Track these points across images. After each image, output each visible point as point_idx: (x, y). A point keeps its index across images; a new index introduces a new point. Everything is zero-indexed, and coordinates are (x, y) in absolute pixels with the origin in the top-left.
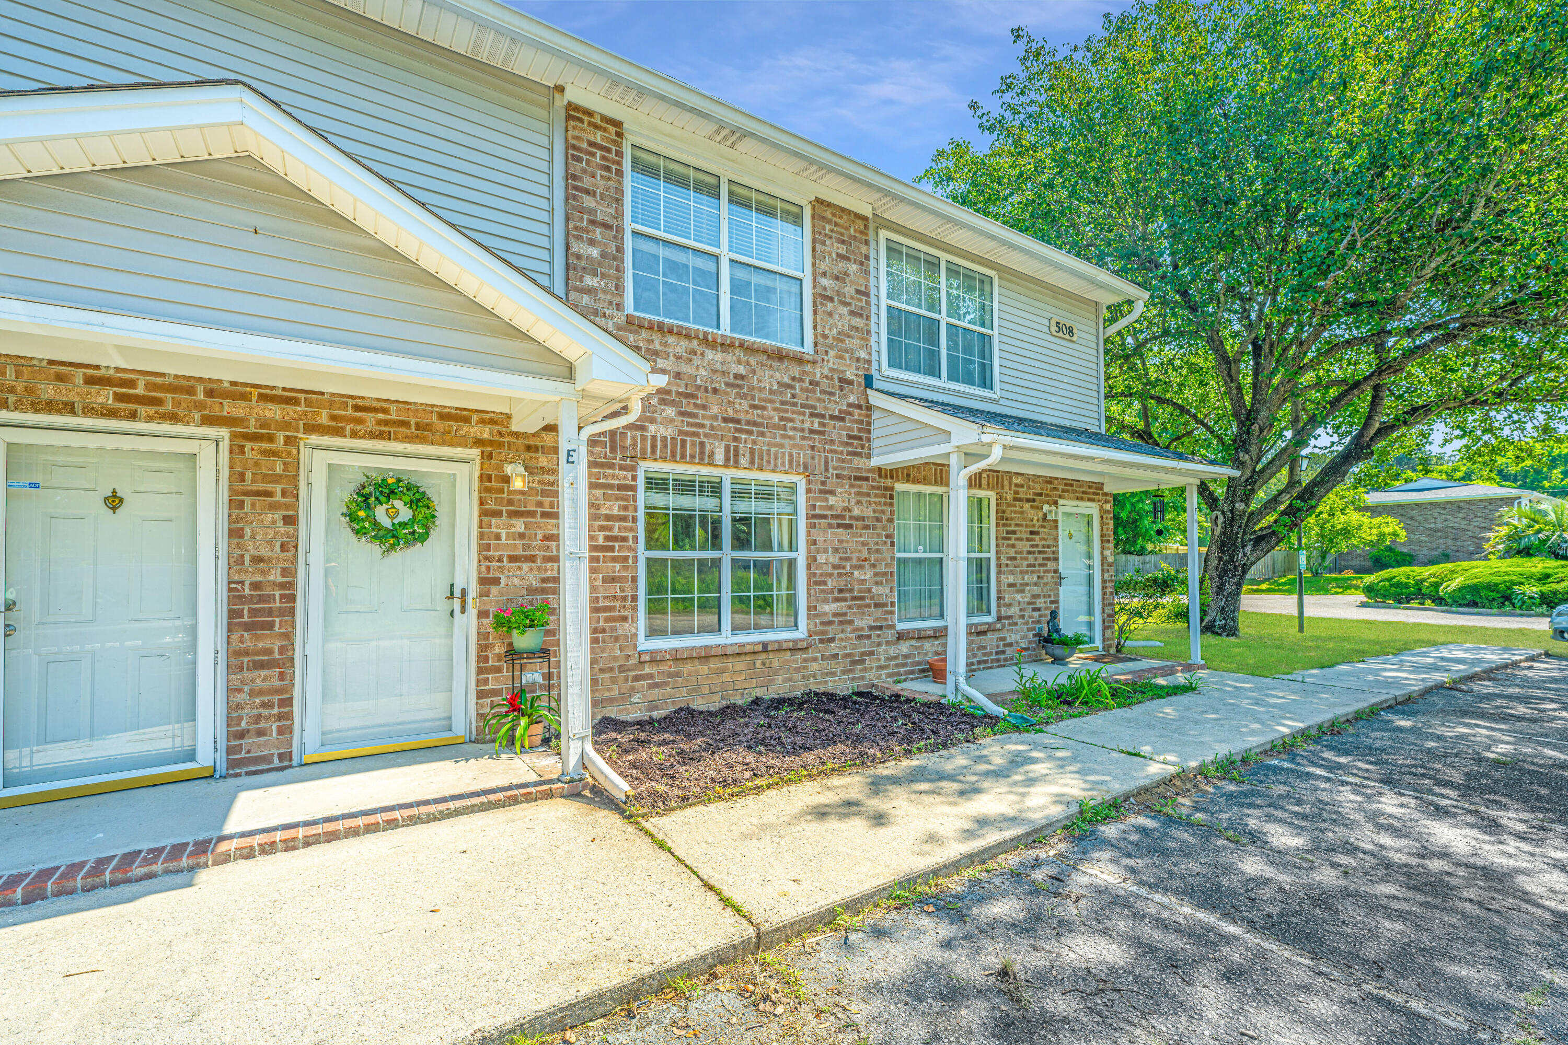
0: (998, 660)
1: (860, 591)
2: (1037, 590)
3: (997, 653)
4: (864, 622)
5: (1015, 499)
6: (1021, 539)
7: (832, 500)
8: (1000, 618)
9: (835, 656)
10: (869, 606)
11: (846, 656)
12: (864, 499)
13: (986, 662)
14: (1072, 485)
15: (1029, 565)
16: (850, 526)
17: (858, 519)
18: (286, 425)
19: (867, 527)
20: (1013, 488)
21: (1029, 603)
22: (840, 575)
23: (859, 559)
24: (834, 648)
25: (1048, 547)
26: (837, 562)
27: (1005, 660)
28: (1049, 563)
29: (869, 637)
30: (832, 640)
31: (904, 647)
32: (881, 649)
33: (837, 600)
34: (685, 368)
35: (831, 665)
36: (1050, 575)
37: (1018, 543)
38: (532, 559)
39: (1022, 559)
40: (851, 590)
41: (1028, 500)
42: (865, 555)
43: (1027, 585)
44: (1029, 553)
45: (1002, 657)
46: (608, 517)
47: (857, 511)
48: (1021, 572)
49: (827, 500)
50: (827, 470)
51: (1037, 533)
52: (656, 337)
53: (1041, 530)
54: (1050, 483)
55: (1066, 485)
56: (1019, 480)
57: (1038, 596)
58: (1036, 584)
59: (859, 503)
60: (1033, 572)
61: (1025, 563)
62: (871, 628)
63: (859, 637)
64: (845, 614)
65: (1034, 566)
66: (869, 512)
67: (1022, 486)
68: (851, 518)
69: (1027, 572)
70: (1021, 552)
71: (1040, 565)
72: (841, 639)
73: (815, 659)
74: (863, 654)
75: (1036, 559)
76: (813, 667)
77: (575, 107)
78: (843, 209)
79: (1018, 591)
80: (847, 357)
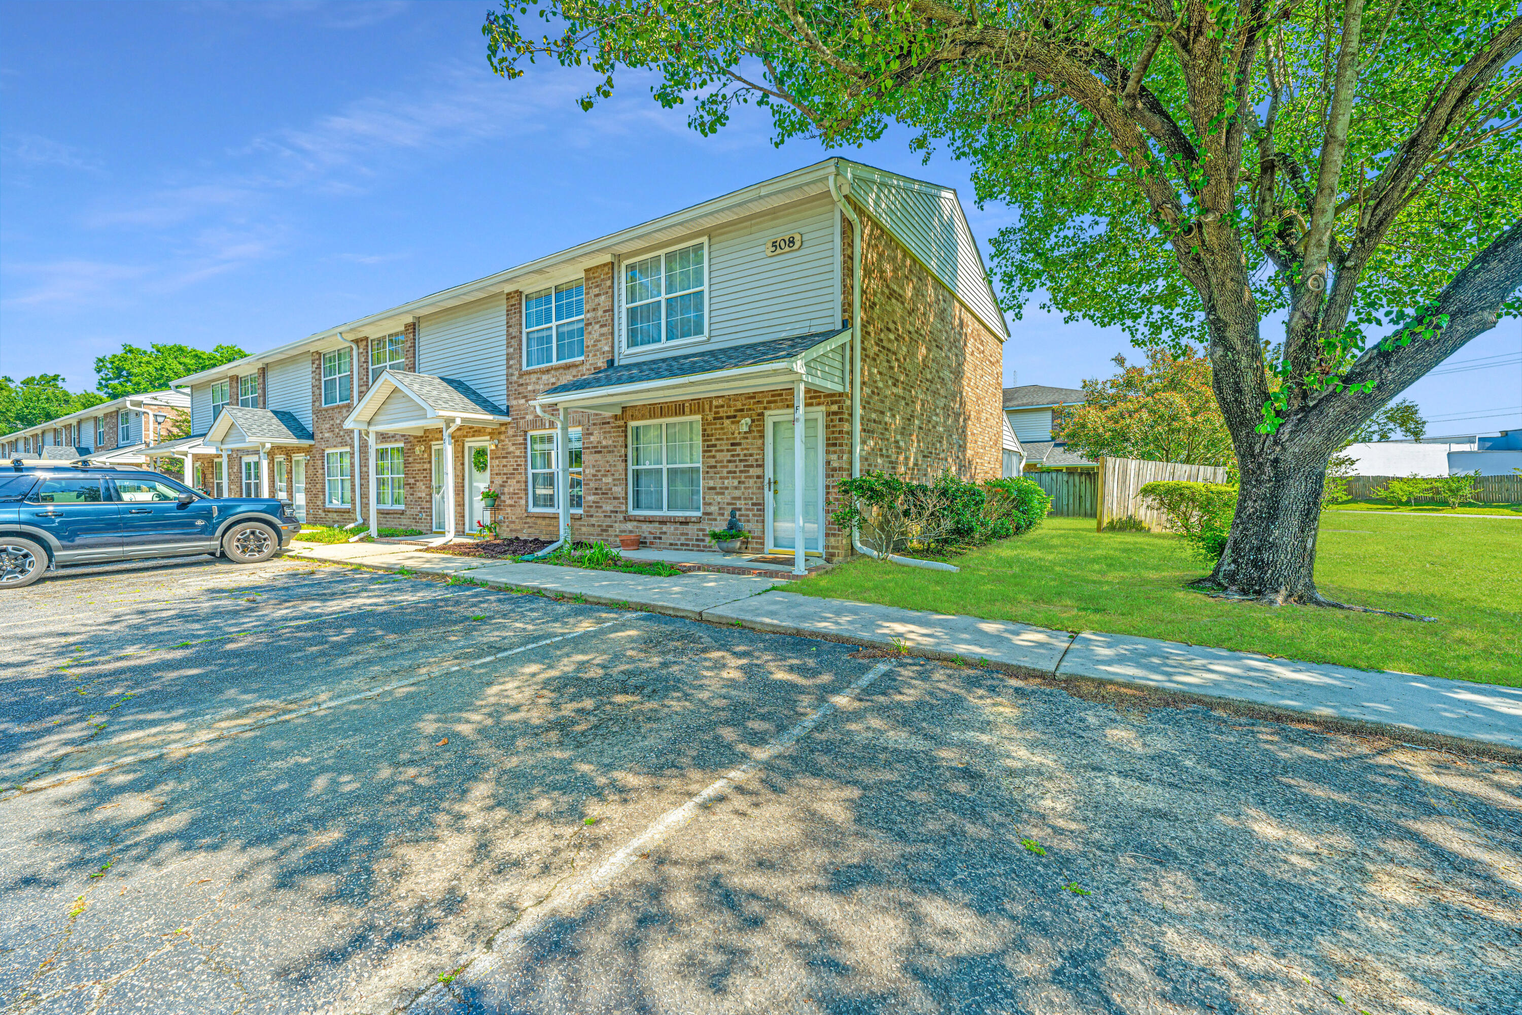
0: (698, 546)
1: (605, 490)
2: (737, 493)
3: (697, 540)
4: (608, 508)
5: (715, 419)
6: (722, 451)
7: (592, 438)
8: (704, 514)
9: (593, 525)
10: (610, 499)
11: (599, 526)
12: (608, 435)
13: (688, 545)
14: (781, 395)
15: (729, 472)
16: (600, 452)
17: (605, 447)
18: (460, 436)
19: (609, 452)
20: (714, 410)
21: (728, 504)
23: (605, 471)
24: (593, 520)
25: (751, 455)
26: (595, 473)
27: (705, 546)
28: (751, 470)
29: (610, 517)
31: (630, 526)
32: (617, 525)
33: (595, 494)
34: (537, 387)
35: (591, 529)
36: (752, 481)
37: (718, 454)
38: (500, 474)
39: (722, 467)
40: (601, 489)
41: (728, 417)
42: (608, 468)
43: (727, 488)
44: (729, 461)
45: (702, 544)
47: (604, 443)
48: (721, 478)
49: (590, 438)
50: (588, 421)
51: (739, 444)
53: (743, 441)
54: (754, 397)
55: (773, 396)
56: (720, 402)
57: (739, 498)
58: (736, 488)
59: (605, 438)
60: (733, 478)
61: (725, 470)
62: (612, 512)
63: (605, 516)
64: (599, 502)
65: (735, 472)
66: (610, 442)
67: (722, 406)
68: (601, 447)
69: (728, 478)
70: (722, 461)
71: (741, 472)
72: (597, 517)
73: (584, 526)
74: (607, 526)
75: (736, 467)
76: (584, 529)
77: (508, 294)
78: (597, 267)
79: (718, 494)
80: (598, 353)
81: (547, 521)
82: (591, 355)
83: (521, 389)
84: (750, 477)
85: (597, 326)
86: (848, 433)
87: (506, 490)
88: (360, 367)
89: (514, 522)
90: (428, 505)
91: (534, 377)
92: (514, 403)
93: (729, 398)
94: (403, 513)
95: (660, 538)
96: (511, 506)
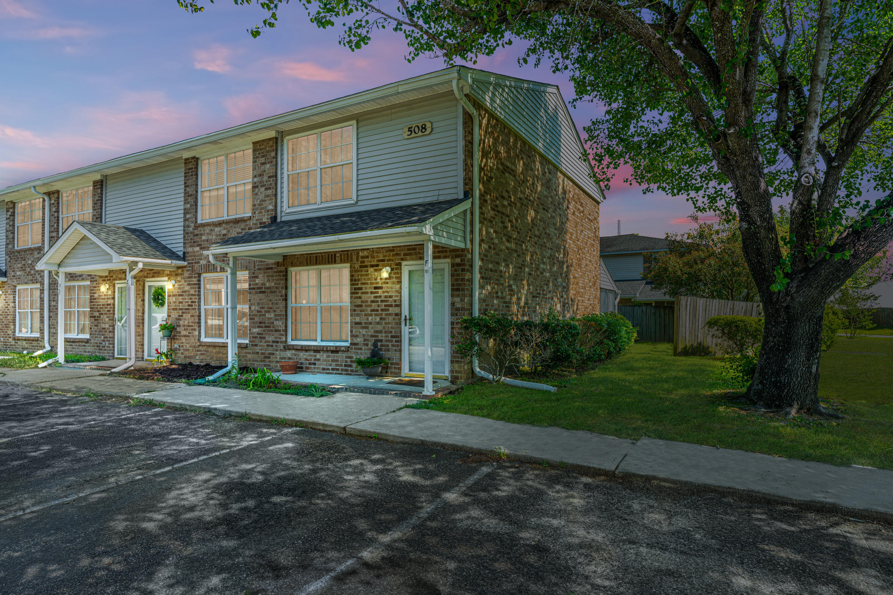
0: (346, 370)
1: (268, 323)
2: (379, 328)
3: (345, 366)
4: (271, 338)
5: (361, 267)
6: (367, 293)
7: (257, 281)
8: (351, 344)
9: (258, 353)
10: (272, 331)
11: (262, 354)
12: (271, 279)
13: (338, 370)
14: (415, 249)
15: (373, 310)
16: (265, 292)
17: (268, 288)
18: (141, 277)
19: (272, 292)
20: (360, 259)
21: (372, 336)
22: (260, 315)
23: (268, 308)
24: (257, 349)
25: (391, 297)
26: (259, 309)
27: (352, 371)
28: (391, 309)
29: (272, 346)
30: (256, 345)
31: (289, 354)
32: (277, 353)
33: (259, 327)
34: (210, 237)
35: (255, 356)
36: (391, 318)
37: (363, 296)
38: (176, 309)
39: (366, 306)
40: (264, 323)
41: (372, 266)
42: (271, 306)
43: (371, 323)
44: (373, 302)
45: (349, 368)
46: (192, 295)
47: (268, 285)
48: (366, 315)
49: (255, 281)
50: (255, 267)
51: (381, 288)
52: (202, 229)
53: (384, 285)
54: (393, 251)
55: (408, 250)
56: (366, 253)
57: (381, 332)
58: (378, 323)
59: (268, 281)
60: (376, 315)
61: (369, 309)
62: (273, 342)
63: (268, 346)
64: (262, 334)
65: (377, 310)
66: (273, 284)
67: (367, 257)
68: (265, 288)
69: (371, 315)
70: (367, 302)
71: (382, 310)
72: (260, 346)
73: (250, 353)
74: (269, 354)
75: (378, 306)
76: (249, 356)
77: (186, 160)
78: (264, 141)
79: (363, 328)
80: (263, 211)
81: (217, 349)
82: (257, 212)
83: (196, 239)
84: (390, 315)
85: (263, 189)
86: (468, 280)
87: (181, 323)
88: (51, 215)
89: (188, 350)
90: (111, 335)
91: (207, 229)
92: (190, 250)
93: (373, 250)
94: (87, 341)
95: (315, 364)
96: (185, 336)
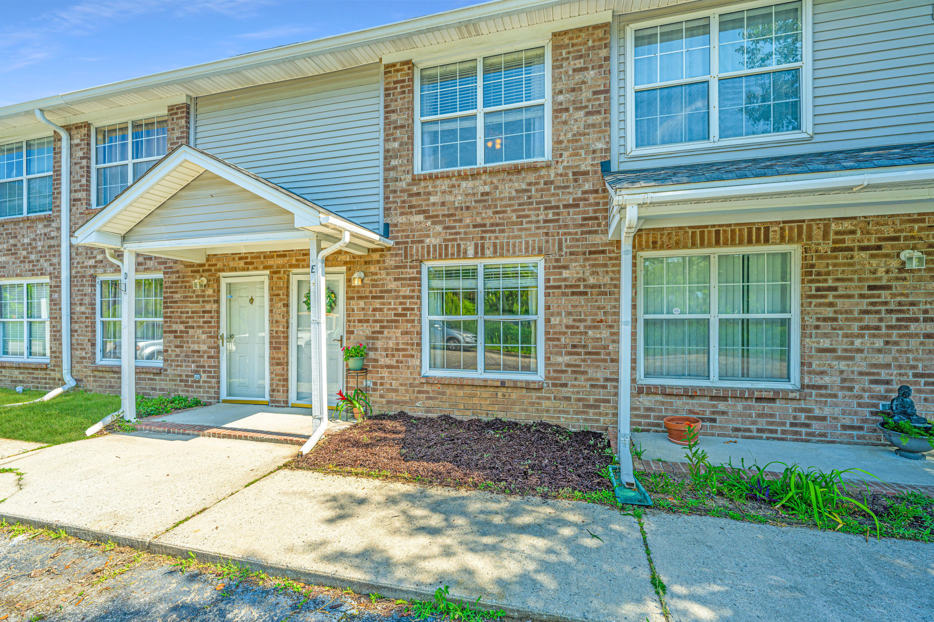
0: (795, 433)
1: (594, 347)
2: (881, 359)
3: (792, 425)
4: (599, 374)
6: (849, 296)
7: (566, 274)
8: (806, 386)
9: (568, 399)
10: (605, 361)
11: (579, 400)
12: (600, 270)
13: (772, 431)
16: (585, 293)
17: (593, 287)
18: (284, 266)
19: (603, 294)
20: (832, 236)
22: (573, 334)
23: (593, 321)
24: (566, 391)
25: (912, 304)
26: (571, 323)
27: (810, 434)
29: (605, 387)
30: (565, 385)
31: (647, 401)
33: (570, 354)
34: (449, 198)
35: (563, 405)
36: (914, 343)
37: (839, 301)
38: (367, 321)
39: (849, 319)
40: (584, 347)
42: (601, 316)
45: (803, 430)
46: (404, 297)
47: (592, 280)
48: (847, 336)
49: (561, 274)
50: (560, 249)
51: (886, 288)
52: (430, 184)
53: (894, 283)
56: (847, 225)
57: (885, 366)
58: (879, 351)
59: (593, 273)
60: (874, 336)
61: (857, 324)
63: (592, 386)
64: (579, 366)
65: (876, 328)
66: (606, 280)
67: (853, 232)
68: (585, 286)
69: (860, 336)
70: (848, 312)
71: (891, 327)
72: (574, 386)
73: (548, 398)
74: (596, 400)
75: (881, 320)
76: (545, 404)
77: (387, 66)
78: (580, 30)
79: (839, 358)
80: (583, 152)
81: (468, 390)
82: (566, 154)
83: (414, 201)
84: (911, 336)
85: (582, 113)
87: (379, 344)
88: (73, 164)
89: (396, 390)
90: (212, 362)
91: (444, 185)
92: (402, 219)
93: (866, 220)
94: (159, 372)
95: (714, 420)
96: (388, 367)
